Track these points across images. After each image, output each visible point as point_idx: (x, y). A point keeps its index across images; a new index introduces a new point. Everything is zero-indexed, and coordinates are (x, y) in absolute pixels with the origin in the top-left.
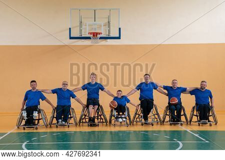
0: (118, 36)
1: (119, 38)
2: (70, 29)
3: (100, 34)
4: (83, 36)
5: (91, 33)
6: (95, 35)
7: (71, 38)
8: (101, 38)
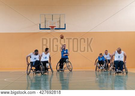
0: (64, 28)
1: (65, 29)
2: (40, 24)
3: (55, 27)
4: (47, 28)
5: (50, 27)
6: (52, 27)
7: (40, 29)
8: (55, 29)
